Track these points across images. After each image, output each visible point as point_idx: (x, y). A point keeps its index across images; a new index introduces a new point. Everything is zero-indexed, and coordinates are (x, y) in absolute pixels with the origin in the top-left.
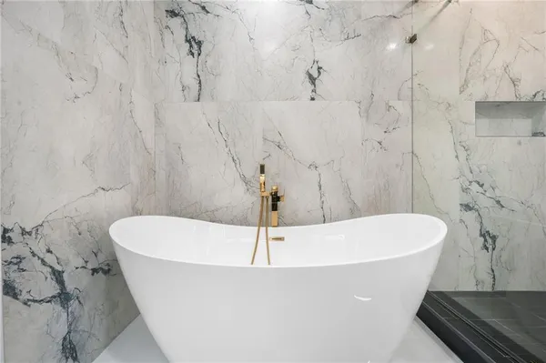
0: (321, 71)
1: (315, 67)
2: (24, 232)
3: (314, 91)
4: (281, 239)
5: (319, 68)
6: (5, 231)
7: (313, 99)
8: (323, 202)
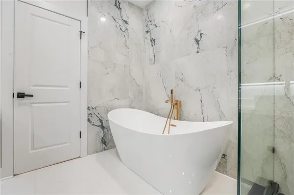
0: (202, 35)
1: (199, 34)
2: (92, 108)
3: (198, 48)
4: (175, 126)
5: (201, 34)
6: (88, 107)
7: (198, 52)
8: (203, 110)
